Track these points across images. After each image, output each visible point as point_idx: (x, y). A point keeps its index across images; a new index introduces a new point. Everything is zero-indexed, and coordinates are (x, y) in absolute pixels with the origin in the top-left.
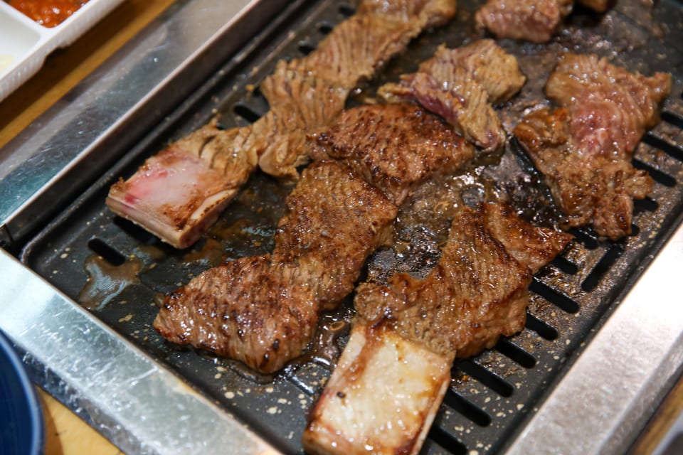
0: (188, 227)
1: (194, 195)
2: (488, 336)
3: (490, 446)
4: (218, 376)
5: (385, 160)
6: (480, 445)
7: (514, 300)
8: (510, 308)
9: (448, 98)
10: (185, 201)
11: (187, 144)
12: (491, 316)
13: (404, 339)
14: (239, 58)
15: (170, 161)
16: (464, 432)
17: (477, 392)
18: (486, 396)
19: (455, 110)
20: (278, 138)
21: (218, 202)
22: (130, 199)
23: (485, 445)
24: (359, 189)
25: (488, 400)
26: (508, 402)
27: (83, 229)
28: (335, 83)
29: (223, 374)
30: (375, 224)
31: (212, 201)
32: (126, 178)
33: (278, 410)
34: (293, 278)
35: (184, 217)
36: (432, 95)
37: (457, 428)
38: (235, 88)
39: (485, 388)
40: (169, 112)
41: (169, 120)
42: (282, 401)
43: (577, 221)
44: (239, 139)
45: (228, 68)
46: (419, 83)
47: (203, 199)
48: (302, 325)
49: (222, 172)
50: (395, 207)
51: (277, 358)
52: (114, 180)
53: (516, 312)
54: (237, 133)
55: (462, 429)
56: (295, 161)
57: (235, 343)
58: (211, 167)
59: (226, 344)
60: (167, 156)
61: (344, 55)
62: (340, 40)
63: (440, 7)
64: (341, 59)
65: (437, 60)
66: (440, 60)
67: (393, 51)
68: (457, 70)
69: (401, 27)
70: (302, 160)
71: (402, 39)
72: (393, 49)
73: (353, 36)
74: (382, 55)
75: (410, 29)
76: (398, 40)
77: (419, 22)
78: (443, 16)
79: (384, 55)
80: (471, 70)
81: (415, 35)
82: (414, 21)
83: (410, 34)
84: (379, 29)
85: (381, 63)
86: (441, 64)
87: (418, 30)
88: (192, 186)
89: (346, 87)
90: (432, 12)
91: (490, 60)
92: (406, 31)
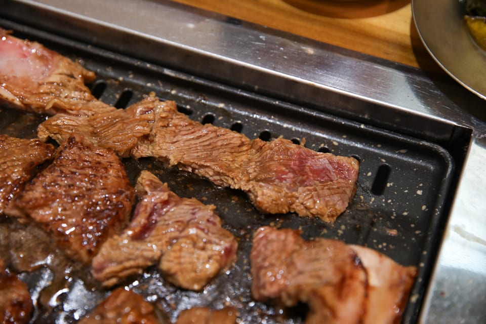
14: (167, 72)
15: (42, 58)
19: (126, 231)
20: (83, 118)
38: (149, 85)
41: (89, 48)
44: (76, 94)
45: (155, 68)
49: (36, 92)
54: (81, 91)
56: (55, 134)
61: (193, 142)
62: (213, 135)
63: (259, 193)
64: (187, 140)
65: (196, 208)
66: (197, 210)
67: (207, 176)
68: (180, 224)
69: (230, 170)
70: (58, 138)
71: (222, 178)
72: (209, 174)
73: (219, 143)
74: (197, 167)
75: (233, 179)
76: (218, 174)
77: (243, 183)
78: (256, 200)
79: (198, 169)
80: (183, 234)
81: (232, 187)
82: (241, 179)
83: (230, 182)
84: (230, 158)
85: (190, 170)
86: (191, 211)
87: (237, 187)
88: (14, 74)
89: (154, 151)
90: (254, 189)
91: (203, 249)
92: (228, 176)
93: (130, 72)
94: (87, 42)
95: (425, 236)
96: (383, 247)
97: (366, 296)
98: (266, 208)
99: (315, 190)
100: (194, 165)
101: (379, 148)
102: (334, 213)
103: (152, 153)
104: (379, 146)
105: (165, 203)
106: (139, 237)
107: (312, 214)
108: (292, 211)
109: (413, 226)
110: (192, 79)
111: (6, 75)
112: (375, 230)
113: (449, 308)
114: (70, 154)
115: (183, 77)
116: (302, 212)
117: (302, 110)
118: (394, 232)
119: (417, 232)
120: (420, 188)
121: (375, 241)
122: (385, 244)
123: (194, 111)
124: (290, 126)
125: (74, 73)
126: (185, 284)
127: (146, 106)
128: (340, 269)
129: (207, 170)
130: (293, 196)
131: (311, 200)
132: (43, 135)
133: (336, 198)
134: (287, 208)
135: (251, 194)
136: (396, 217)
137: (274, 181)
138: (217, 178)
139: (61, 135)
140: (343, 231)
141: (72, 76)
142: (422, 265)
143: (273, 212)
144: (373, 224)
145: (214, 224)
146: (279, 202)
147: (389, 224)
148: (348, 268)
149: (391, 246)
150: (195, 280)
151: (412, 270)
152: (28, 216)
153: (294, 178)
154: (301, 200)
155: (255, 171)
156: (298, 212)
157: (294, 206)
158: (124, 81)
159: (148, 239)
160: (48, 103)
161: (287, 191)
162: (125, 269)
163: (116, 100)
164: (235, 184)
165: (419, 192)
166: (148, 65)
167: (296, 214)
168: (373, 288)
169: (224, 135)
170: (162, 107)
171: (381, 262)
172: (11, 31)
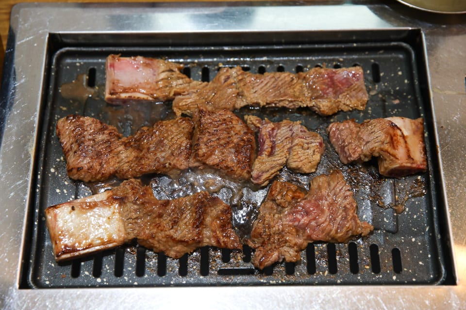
0: (114, 97)
1: (134, 87)
2: (155, 245)
3: (107, 284)
4: (58, 160)
5: (205, 145)
6: (105, 280)
7: (181, 244)
8: (177, 246)
9: (269, 145)
10: (127, 86)
11: (161, 65)
12: (164, 240)
13: (119, 213)
14: (226, 48)
15: (147, 65)
16: (107, 270)
17: (130, 262)
18: (132, 267)
19: (263, 153)
20: (194, 95)
21: (138, 98)
22: (112, 66)
23: (106, 282)
24: (184, 145)
25: (130, 269)
26: (134, 277)
27: (95, 61)
28: (245, 96)
29: (60, 161)
30: (170, 164)
31: (137, 95)
32: (122, 56)
33: (60, 192)
34: (119, 152)
35: (117, 91)
36: (265, 137)
37: (107, 266)
38: (215, 59)
39: (135, 264)
40: (173, 45)
41: (170, 49)
42: (65, 191)
43: (251, 244)
44: (180, 81)
45: (217, 48)
46: (267, 128)
47: (134, 91)
48: (99, 173)
49: (157, 88)
50: (187, 165)
51: (76, 174)
52: (116, 53)
53: (178, 250)
54: (182, 78)
55: (108, 268)
56: (185, 111)
57: (71, 153)
58: (157, 82)
59: (69, 151)
60: (148, 61)
61: (265, 88)
62: (273, 80)
63: (321, 106)
64: (261, 88)
65: (290, 126)
66: (291, 127)
67: (285, 105)
68: (288, 139)
69: (298, 97)
70: (188, 113)
71: (294, 103)
72: (286, 104)
73: (280, 83)
74: (277, 102)
75: (301, 102)
76: (291, 102)
77: (308, 102)
78: (320, 111)
79: (278, 103)
80: (293, 144)
81: (302, 106)
82: (306, 100)
83: (300, 104)
84: (292, 90)
85: (273, 105)
86: (289, 129)
87: (305, 106)
88: (139, 82)
89: (247, 101)
90: (317, 104)
91: (308, 148)
92: (298, 101)
93: (201, 55)
94: (167, 45)
95: (416, 99)
96: (396, 112)
97: (406, 142)
98: (327, 113)
99: (348, 94)
100: (275, 102)
101: (367, 55)
102: (364, 103)
103: (247, 102)
104: (367, 53)
105: (273, 129)
106: (271, 154)
107: (351, 108)
108: (340, 110)
109: (405, 94)
110: (243, 48)
111: (136, 84)
112: (387, 104)
113: (448, 134)
114: (206, 120)
115: (237, 48)
116: (346, 109)
117: (316, 46)
118: (397, 102)
119: (409, 97)
120: (399, 71)
121: (390, 110)
122: (396, 110)
123: (251, 67)
124: (311, 58)
125: (172, 68)
126: (308, 172)
127: (226, 75)
128: (387, 133)
129: (284, 102)
130: (338, 102)
131: (348, 101)
132: (179, 113)
133: (360, 94)
134: (337, 109)
135: (314, 108)
136: (394, 92)
137: (323, 96)
138: (291, 104)
139: (189, 110)
140: (371, 110)
141: (171, 71)
142: (422, 115)
143: (331, 114)
144: (384, 101)
145: (305, 131)
146: (333, 107)
147: (392, 98)
148: (391, 131)
149: (400, 110)
150: (312, 167)
151: (420, 120)
152: (204, 164)
153: (333, 90)
154: (343, 102)
155: (309, 93)
156: (343, 109)
157: (340, 107)
158: (199, 62)
159: (276, 153)
160: (170, 93)
161: (334, 100)
162: (272, 174)
163: (201, 76)
164: (303, 104)
165: (400, 73)
166: (213, 48)
167: (342, 111)
168: (407, 136)
169: (279, 77)
170: (235, 72)
171: (404, 121)
172: (120, 54)
